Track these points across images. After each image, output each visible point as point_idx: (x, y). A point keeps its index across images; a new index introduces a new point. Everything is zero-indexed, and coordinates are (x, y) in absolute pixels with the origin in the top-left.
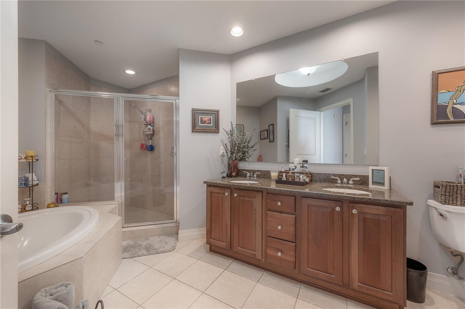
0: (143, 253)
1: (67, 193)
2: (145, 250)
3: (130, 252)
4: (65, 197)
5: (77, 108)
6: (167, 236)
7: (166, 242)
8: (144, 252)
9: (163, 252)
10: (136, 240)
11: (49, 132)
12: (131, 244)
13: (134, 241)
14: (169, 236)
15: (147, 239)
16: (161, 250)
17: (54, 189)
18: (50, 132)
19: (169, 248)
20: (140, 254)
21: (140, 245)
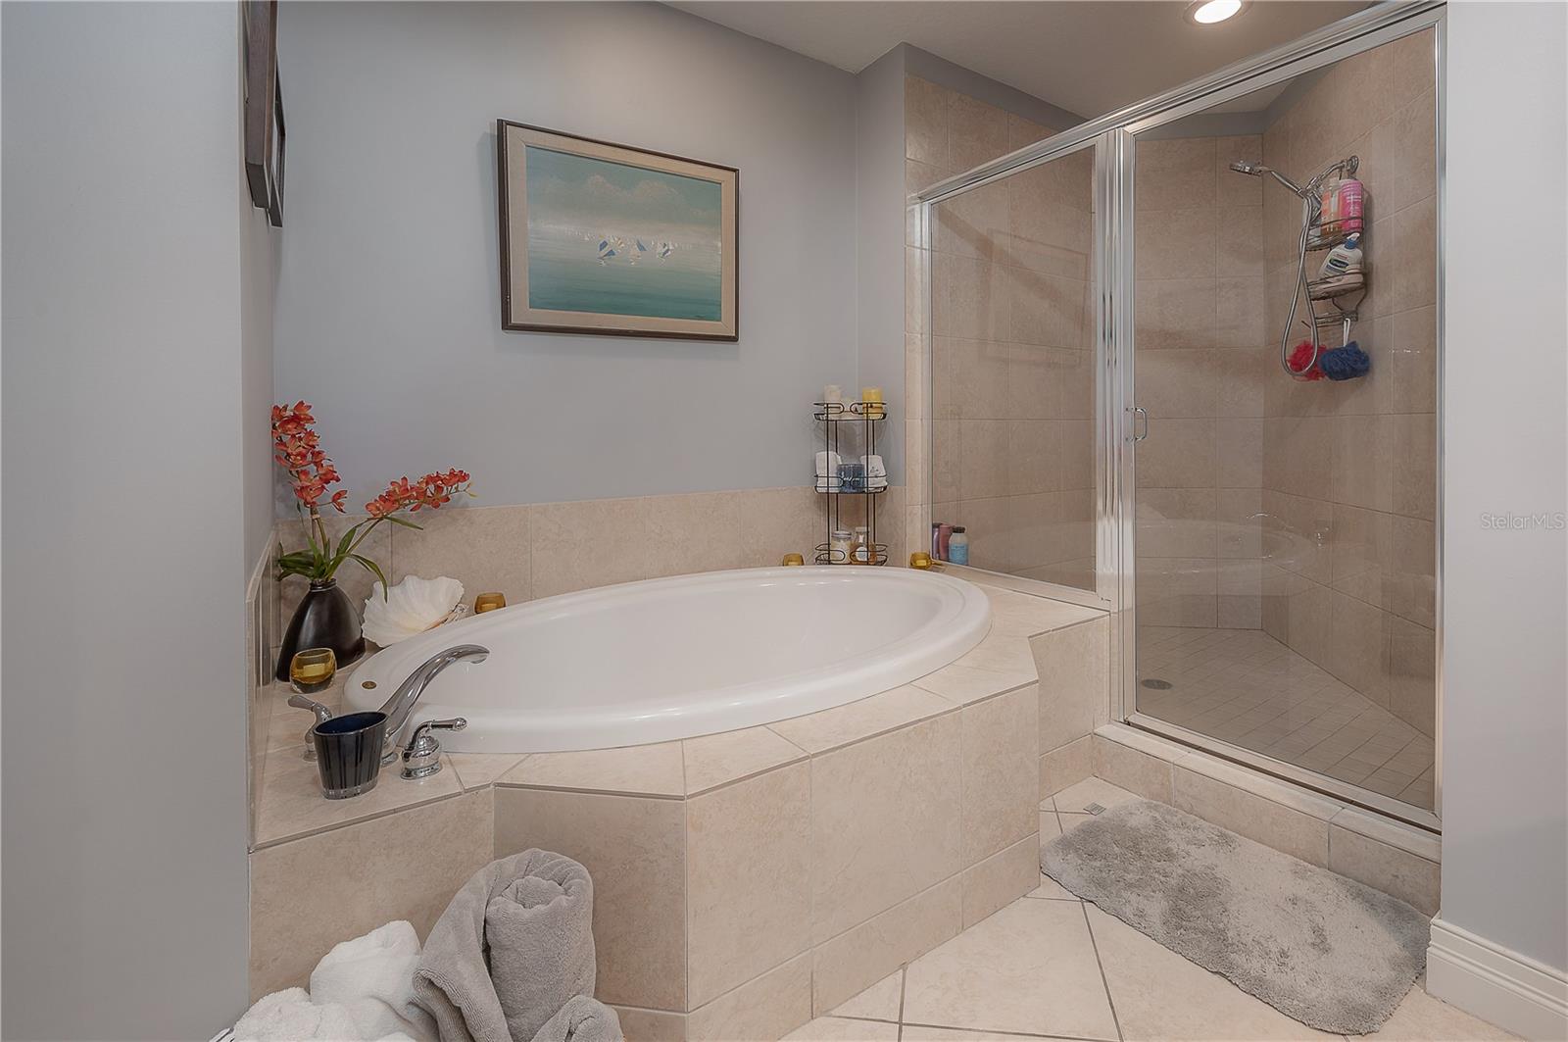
0: (1141, 914)
1: (960, 530)
2: (1164, 903)
3: (1098, 864)
4: (956, 540)
5: (1029, 241)
6: (1358, 895)
7: (1318, 931)
8: (1156, 908)
9: (1257, 989)
10: (1168, 812)
11: (918, 328)
12: (1133, 822)
13: (1157, 815)
14: (1372, 905)
15: (1224, 840)
16: (1254, 966)
17: (930, 511)
18: (922, 327)
19: (1313, 993)
20: (1128, 911)
21: (1169, 855)
